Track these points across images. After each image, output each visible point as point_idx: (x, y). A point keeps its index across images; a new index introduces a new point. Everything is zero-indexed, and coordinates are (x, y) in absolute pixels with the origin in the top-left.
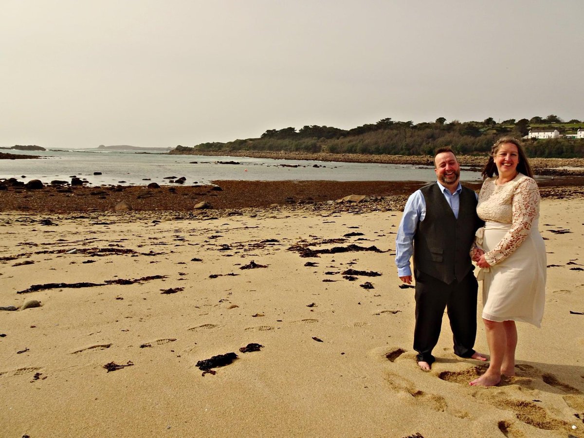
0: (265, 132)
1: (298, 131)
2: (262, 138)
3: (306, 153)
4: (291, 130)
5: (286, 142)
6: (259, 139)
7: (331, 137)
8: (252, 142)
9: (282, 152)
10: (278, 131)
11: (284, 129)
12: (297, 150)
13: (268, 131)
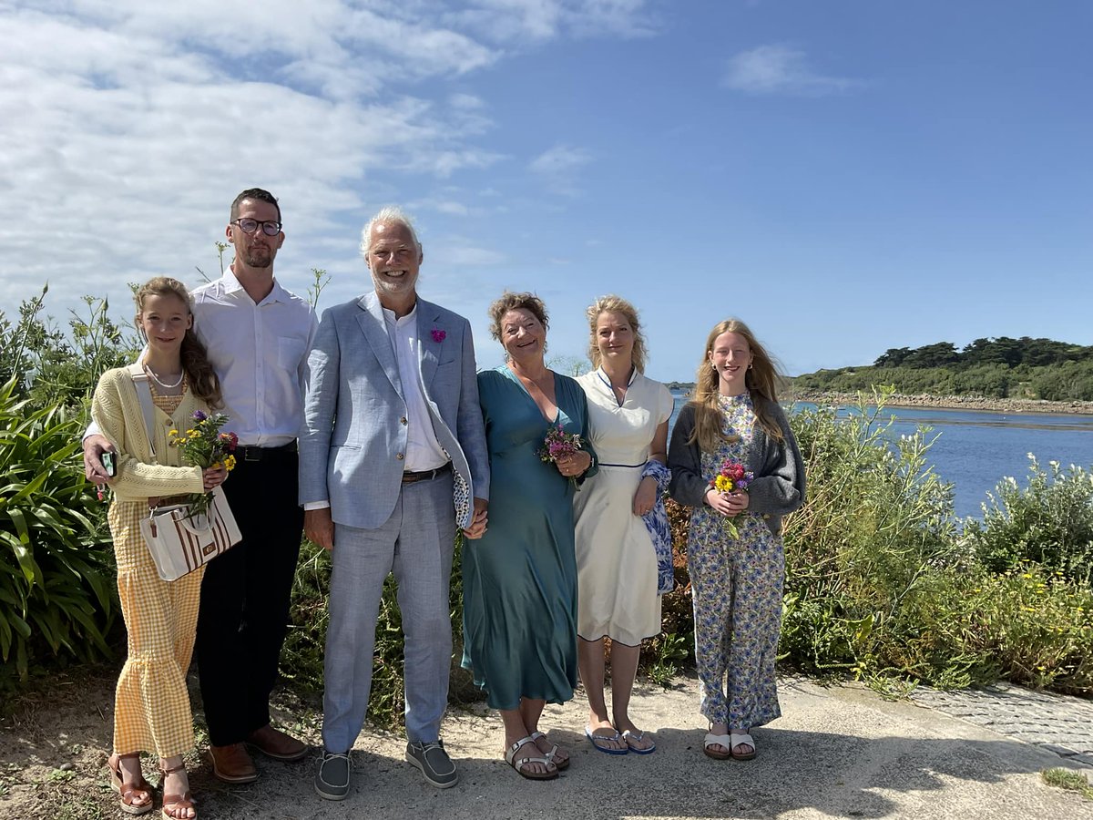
0: (883, 353)
1: (960, 351)
2: (877, 365)
3: (981, 398)
4: (946, 347)
5: (933, 373)
6: (869, 368)
7: (1044, 362)
8: (852, 374)
9: (923, 396)
10: (914, 351)
11: (927, 348)
12: (958, 392)
13: (891, 351)
